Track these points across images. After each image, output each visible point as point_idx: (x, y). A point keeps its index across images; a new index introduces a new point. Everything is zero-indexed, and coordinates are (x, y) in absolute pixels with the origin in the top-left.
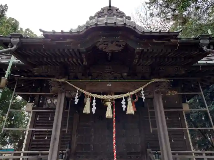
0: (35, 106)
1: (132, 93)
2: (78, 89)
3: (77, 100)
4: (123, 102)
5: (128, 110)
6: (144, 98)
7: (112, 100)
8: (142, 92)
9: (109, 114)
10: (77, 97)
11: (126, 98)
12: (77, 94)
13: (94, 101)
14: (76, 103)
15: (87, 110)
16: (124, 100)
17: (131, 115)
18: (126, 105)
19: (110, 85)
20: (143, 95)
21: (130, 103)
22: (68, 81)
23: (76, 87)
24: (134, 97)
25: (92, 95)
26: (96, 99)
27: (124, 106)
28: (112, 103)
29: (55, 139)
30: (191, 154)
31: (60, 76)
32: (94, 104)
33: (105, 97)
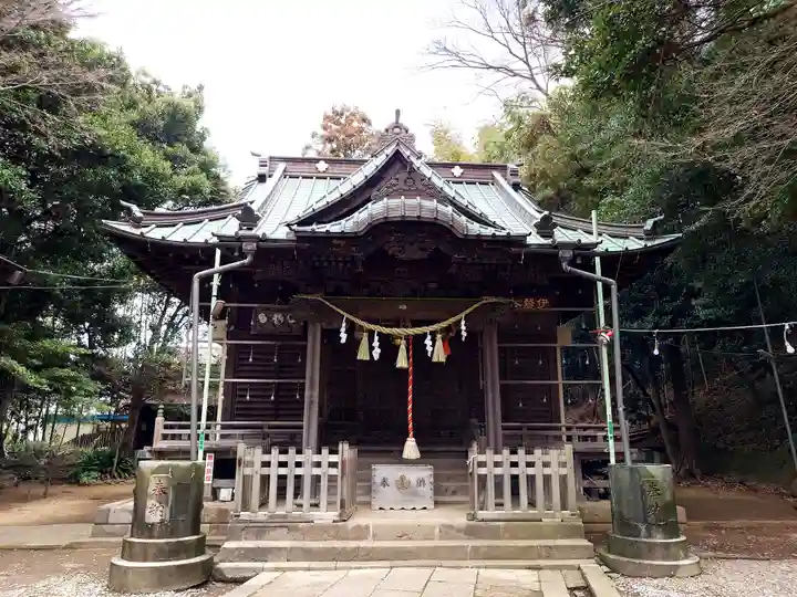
0: (232, 328)
1: (444, 324)
2: (346, 315)
3: (344, 337)
4: (428, 342)
5: (435, 355)
6: (464, 334)
7: (407, 338)
8: (463, 322)
9: (402, 362)
10: (343, 330)
11: (433, 334)
12: (344, 324)
13: (376, 338)
14: (343, 341)
15: (363, 355)
16: (429, 337)
17: (439, 364)
18: (433, 346)
19: (405, 307)
20: (463, 328)
21: (439, 343)
22: (326, 300)
23: (342, 312)
24: (448, 329)
25: (372, 327)
26: (380, 334)
27: (429, 349)
28: (408, 343)
29: (311, 402)
30: (559, 429)
31: (309, 289)
32: (376, 344)
33: (395, 331)
